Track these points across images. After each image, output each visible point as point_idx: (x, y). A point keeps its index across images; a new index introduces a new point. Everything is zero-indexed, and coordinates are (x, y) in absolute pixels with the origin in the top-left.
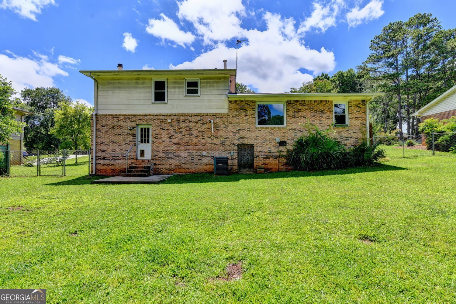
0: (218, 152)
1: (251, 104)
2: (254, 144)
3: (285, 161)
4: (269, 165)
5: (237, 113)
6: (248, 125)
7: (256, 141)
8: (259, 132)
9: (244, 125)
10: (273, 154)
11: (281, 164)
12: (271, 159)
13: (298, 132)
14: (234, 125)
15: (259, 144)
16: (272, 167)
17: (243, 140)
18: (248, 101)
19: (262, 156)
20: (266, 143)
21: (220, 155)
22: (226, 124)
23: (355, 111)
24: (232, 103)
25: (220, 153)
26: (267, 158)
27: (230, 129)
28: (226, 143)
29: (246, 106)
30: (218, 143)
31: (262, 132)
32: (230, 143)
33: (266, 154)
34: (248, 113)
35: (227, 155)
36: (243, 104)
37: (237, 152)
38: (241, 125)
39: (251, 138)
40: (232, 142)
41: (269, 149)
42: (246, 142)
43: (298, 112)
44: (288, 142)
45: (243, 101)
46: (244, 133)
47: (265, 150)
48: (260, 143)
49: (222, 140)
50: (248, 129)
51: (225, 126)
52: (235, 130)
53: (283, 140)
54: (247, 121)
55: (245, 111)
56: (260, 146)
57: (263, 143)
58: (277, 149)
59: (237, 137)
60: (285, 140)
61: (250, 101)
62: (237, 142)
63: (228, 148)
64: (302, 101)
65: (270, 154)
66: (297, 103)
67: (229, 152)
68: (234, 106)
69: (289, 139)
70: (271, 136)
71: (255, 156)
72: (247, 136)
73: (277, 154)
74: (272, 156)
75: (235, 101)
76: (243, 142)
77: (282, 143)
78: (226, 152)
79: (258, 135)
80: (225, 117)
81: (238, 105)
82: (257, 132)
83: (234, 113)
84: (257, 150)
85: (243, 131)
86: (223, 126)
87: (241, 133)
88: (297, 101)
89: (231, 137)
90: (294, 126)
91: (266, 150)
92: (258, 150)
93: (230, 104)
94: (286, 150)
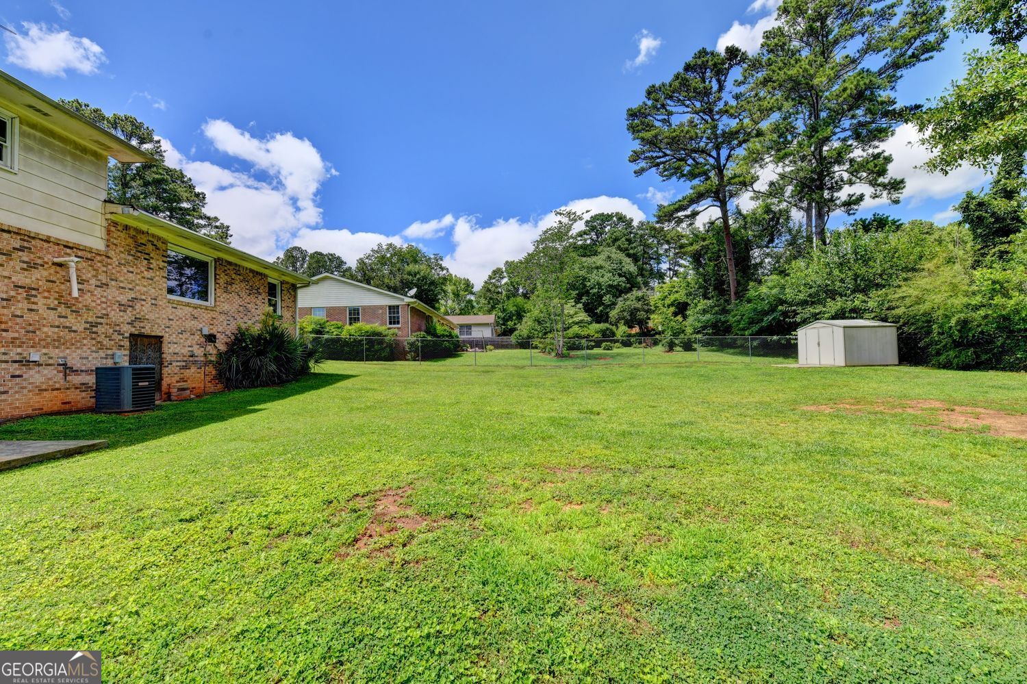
0: (79, 351)
1: (160, 244)
2: (162, 337)
3: (214, 372)
4: (189, 382)
5: (131, 258)
6: (153, 290)
7: (167, 330)
8: (174, 310)
9: (145, 289)
10: (196, 359)
11: (208, 379)
12: (193, 369)
13: (232, 319)
14: (122, 285)
15: (173, 338)
16: (194, 386)
17: (142, 325)
18: (153, 236)
19: (178, 364)
20: (185, 336)
21: (85, 361)
22: (103, 278)
23: (286, 298)
24: (119, 228)
25: (84, 355)
26: (186, 367)
27: (112, 293)
28: (100, 329)
29: (150, 247)
30: (80, 327)
31: (179, 312)
32: (111, 331)
33: (185, 359)
34: (154, 264)
35: (104, 361)
36: (142, 239)
37: (127, 352)
38: (137, 288)
39: (159, 321)
40: (118, 328)
41: (190, 349)
42: (147, 331)
43: (231, 284)
44: (218, 335)
45: (143, 233)
46: (144, 309)
47: (183, 351)
48: (174, 336)
49: (90, 320)
50: (153, 302)
51: (99, 283)
52: (123, 299)
53: (211, 332)
54: (151, 282)
55: (147, 257)
56: (175, 341)
57: (180, 336)
58: (203, 349)
59: (129, 316)
60: (214, 332)
61: (159, 238)
62: (127, 330)
63: (106, 342)
64: (236, 265)
65: (191, 359)
66: (231, 268)
67: (109, 352)
68: (122, 238)
69: (219, 330)
70: (193, 322)
71: (166, 364)
72: (151, 316)
73: (202, 359)
74: (195, 362)
75: (126, 227)
76: (143, 330)
77: (211, 338)
78: (102, 354)
79: (171, 317)
80: (99, 258)
81: (133, 237)
82: (170, 310)
83: (122, 255)
84: (169, 349)
85: (143, 303)
86: (93, 281)
87: (138, 307)
88: (230, 263)
89: (115, 315)
90: (226, 307)
91: (185, 351)
92: (171, 351)
93: (113, 229)
94: (215, 352)
